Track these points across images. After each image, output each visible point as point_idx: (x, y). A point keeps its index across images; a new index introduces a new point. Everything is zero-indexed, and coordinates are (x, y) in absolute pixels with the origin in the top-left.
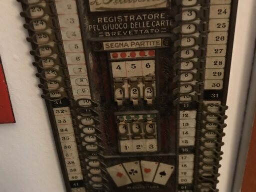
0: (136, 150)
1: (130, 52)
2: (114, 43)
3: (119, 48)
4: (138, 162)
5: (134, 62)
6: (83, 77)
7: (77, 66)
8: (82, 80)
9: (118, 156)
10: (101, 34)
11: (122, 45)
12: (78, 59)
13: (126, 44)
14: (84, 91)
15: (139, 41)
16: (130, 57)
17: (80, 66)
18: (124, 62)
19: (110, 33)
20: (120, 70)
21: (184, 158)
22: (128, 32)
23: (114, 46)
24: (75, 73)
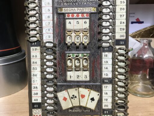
0: (76, 79)
1: (76, 14)
2: (69, 8)
3: (71, 11)
4: (77, 89)
5: (78, 20)
6: (50, 28)
7: (48, 21)
8: (49, 30)
9: (65, 84)
10: (62, 4)
11: (73, 10)
12: (49, 17)
13: (75, 10)
14: (49, 37)
15: (81, 8)
16: (76, 17)
17: (49, 22)
18: (73, 20)
19: (67, 4)
20: (71, 25)
21: (106, 87)
22: (76, 3)
23: (68, 10)
24: (46, 25)
